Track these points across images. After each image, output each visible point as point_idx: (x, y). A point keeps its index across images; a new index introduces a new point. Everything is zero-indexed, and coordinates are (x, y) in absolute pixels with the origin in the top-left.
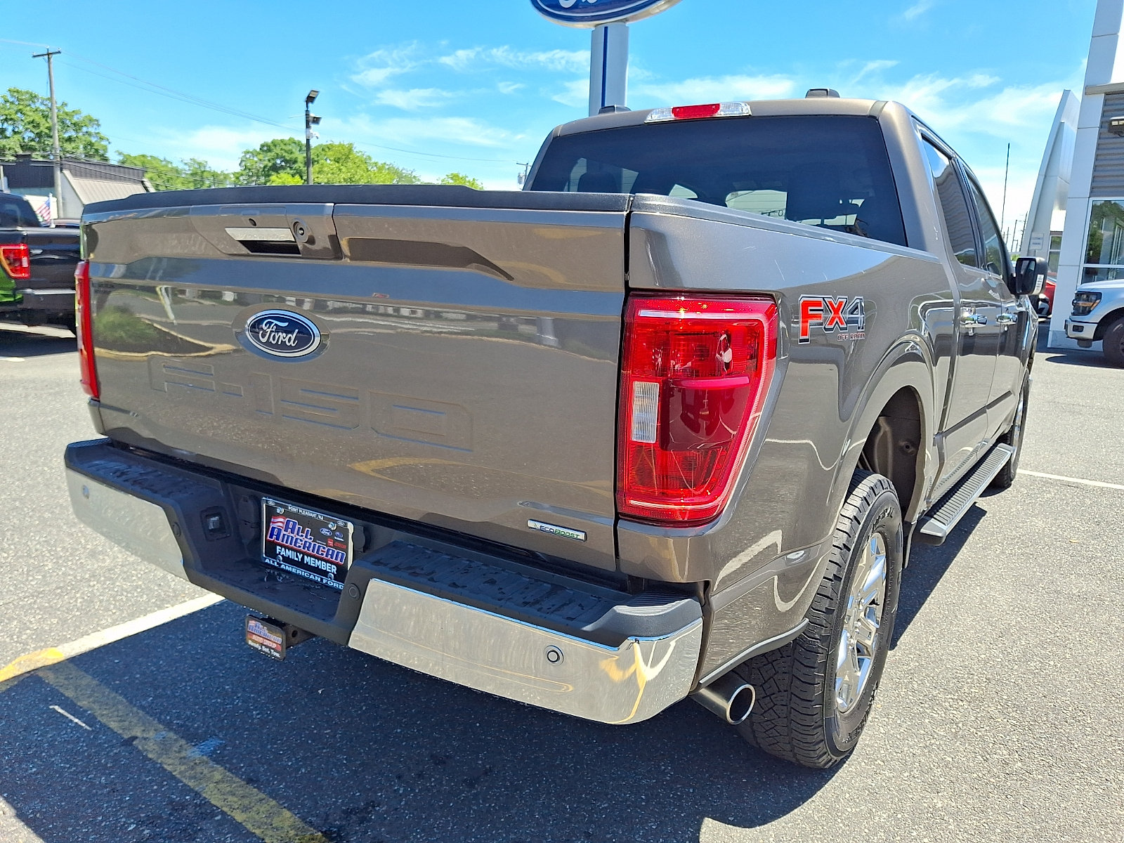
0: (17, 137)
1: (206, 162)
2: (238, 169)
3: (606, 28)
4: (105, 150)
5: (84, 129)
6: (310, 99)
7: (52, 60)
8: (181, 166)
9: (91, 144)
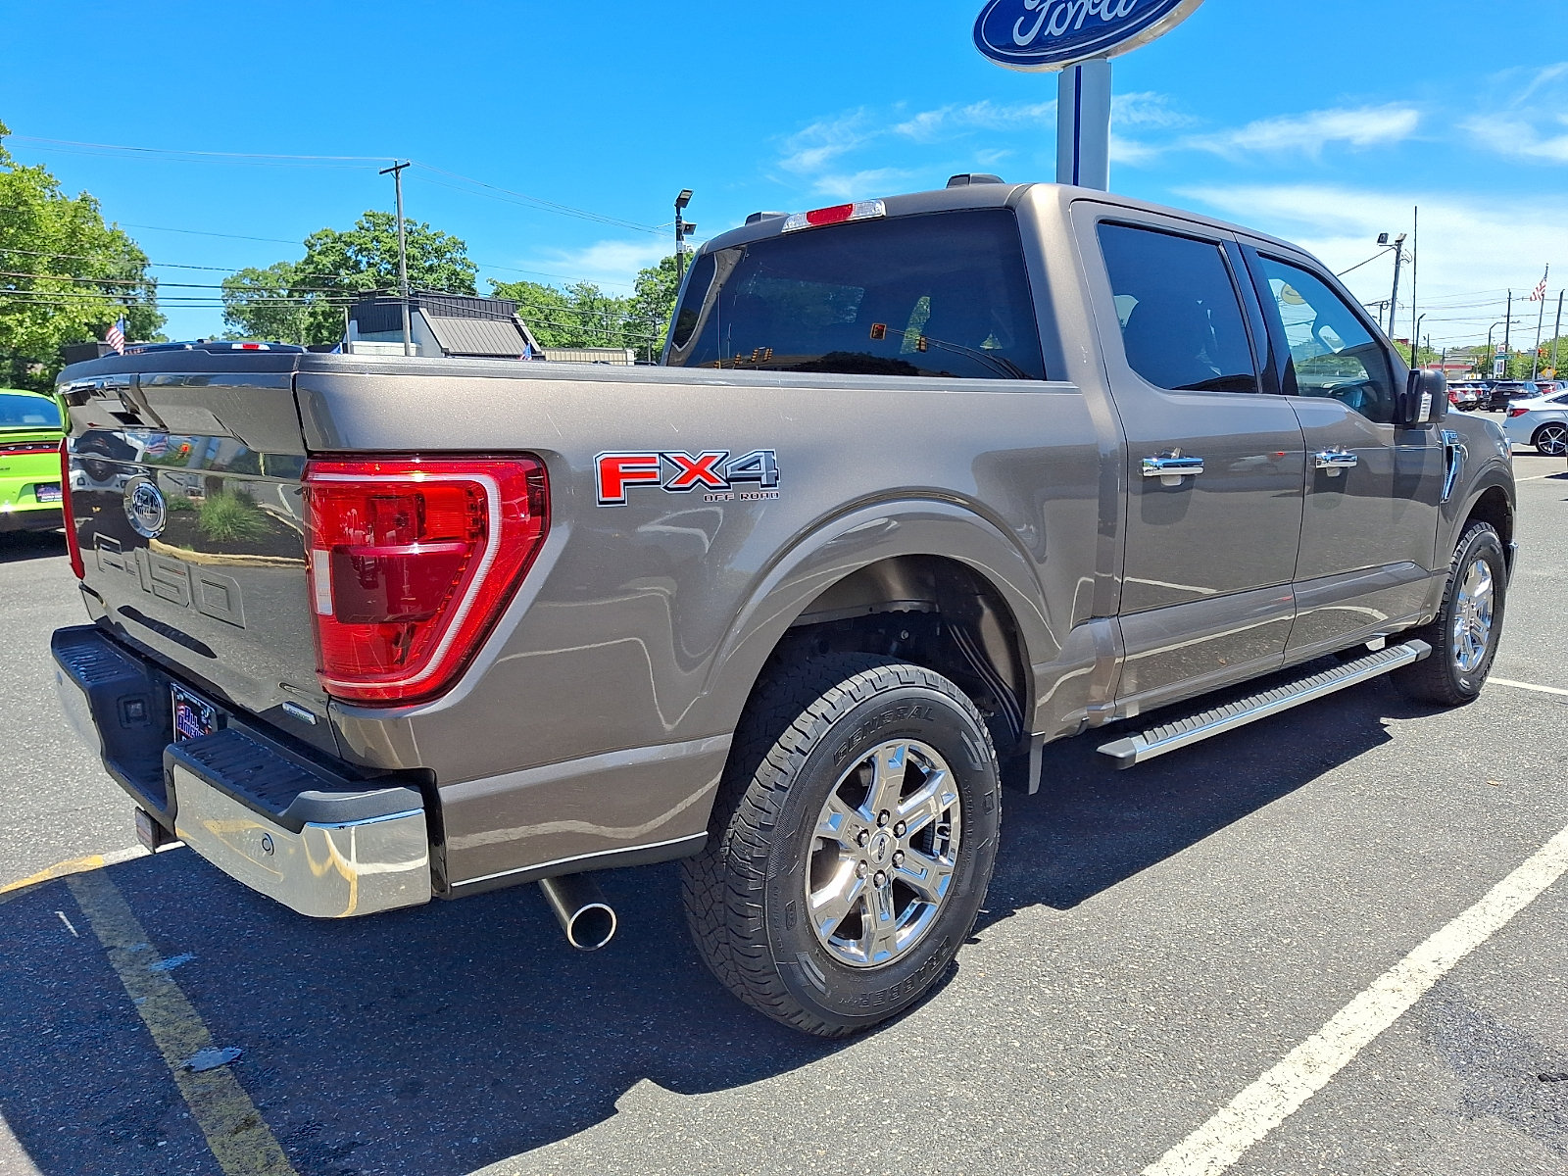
0: (373, 270)
1: (597, 288)
2: (634, 295)
3: (1078, 69)
4: (473, 281)
5: (448, 255)
6: (682, 202)
7: (399, 175)
8: (566, 295)
9: (455, 273)
